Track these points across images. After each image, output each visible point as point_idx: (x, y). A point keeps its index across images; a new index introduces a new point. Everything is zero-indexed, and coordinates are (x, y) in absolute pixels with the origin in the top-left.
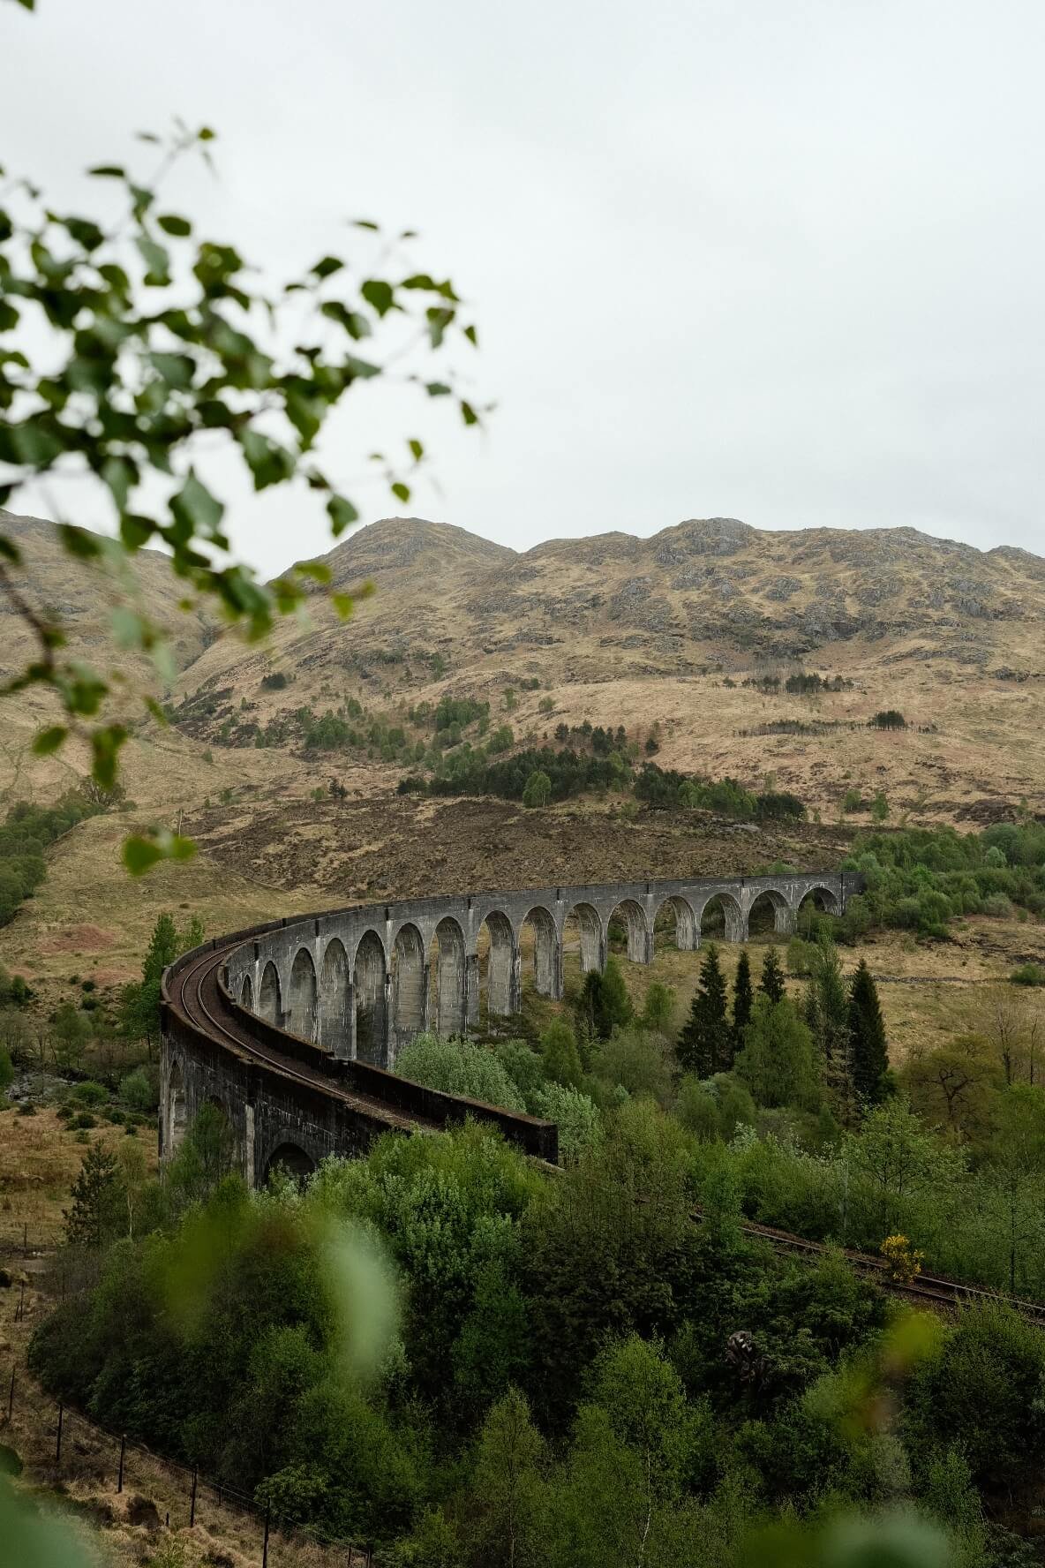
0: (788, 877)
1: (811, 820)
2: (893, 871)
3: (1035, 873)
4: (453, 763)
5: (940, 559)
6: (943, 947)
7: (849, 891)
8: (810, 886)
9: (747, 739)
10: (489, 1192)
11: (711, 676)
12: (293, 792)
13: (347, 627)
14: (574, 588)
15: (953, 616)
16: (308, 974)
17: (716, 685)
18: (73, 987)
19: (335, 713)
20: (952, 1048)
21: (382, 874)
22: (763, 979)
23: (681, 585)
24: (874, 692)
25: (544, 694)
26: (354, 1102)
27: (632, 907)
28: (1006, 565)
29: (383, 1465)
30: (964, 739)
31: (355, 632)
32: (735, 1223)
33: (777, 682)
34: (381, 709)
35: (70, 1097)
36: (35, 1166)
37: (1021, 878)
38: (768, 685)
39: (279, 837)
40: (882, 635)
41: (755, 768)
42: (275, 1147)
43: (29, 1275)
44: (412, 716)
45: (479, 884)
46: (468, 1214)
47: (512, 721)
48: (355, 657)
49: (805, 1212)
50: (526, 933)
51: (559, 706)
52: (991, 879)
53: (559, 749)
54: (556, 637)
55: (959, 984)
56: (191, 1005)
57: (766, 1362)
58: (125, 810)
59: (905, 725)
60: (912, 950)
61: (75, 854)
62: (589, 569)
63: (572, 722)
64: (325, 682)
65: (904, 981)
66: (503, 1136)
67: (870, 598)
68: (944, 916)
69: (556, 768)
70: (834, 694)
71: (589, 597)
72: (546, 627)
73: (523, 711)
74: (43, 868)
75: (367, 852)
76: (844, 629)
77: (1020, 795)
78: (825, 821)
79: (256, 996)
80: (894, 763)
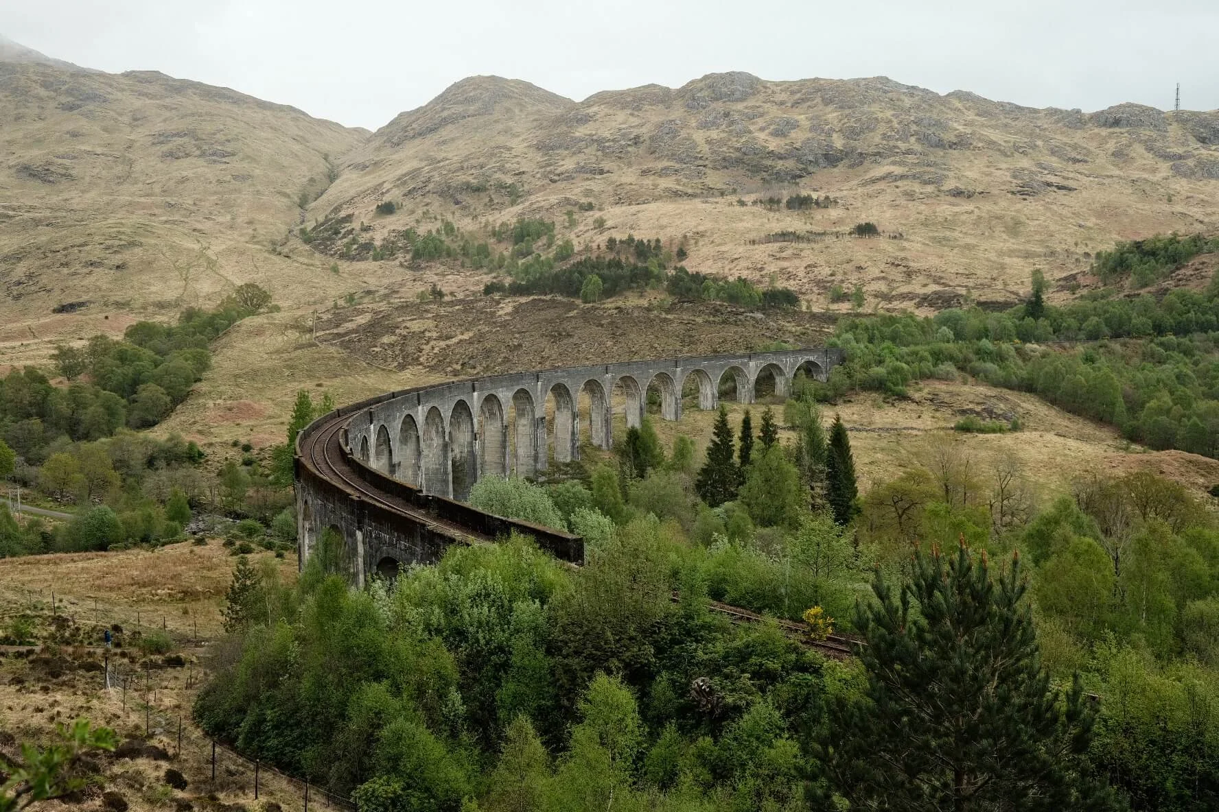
0: (786, 353)
1: (804, 309)
2: (866, 347)
3: (975, 346)
4: (526, 270)
5: (907, 102)
6: (903, 405)
7: (832, 363)
8: (802, 360)
9: (756, 246)
10: (525, 585)
11: (729, 197)
12: (403, 295)
13: (442, 164)
14: (620, 130)
15: (918, 147)
16: (413, 433)
17: (731, 204)
18: (235, 449)
19: (434, 233)
20: (902, 479)
21: (472, 357)
22: (762, 431)
23: (704, 126)
24: (855, 208)
25: (597, 214)
26: (433, 525)
27: (665, 378)
28: (959, 105)
29: (442, 775)
30: (924, 244)
31: (447, 168)
32: (704, 603)
33: (779, 202)
34: (470, 228)
35: (235, 531)
36: (207, 582)
37: (964, 351)
38: (772, 203)
39: (391, 330)
40: (861, 163)
41: (762, 269)
42: (378, 560)
43: (198, 658)
44: (494, 234)
45: (547, 363)
46: (509, 601)
47: (573, 236)
48: (449, 188)
49: (759, 594)
50: (582, 400)
51: (609, 224)
52: (941, 352)
53: (610, 256)
54: (606, 169)
55: (915, 432)
56: (319, 458)
57: (718, 698)
58: (272, 312)
59: (878, 234)
60: (880, 407)
61: (233, 347)
62: (632, 115)
63: (619, 236)
64: (425, 209)
65: (873, 430)
66: (538, 545)
67: (852, 134)
68: (905, 381)
69: (606, 272)
70: (823, 210)
71: (632, 136)
72: (598, 161)
73: (581, 228)
74: (208, 358)
75: (461, 340)
76: (831, 159)
77: (966, 286)
78: (815, 309)
79: (372, 451)
80: (869, 263)
